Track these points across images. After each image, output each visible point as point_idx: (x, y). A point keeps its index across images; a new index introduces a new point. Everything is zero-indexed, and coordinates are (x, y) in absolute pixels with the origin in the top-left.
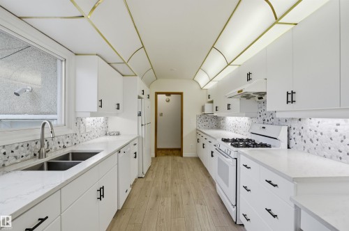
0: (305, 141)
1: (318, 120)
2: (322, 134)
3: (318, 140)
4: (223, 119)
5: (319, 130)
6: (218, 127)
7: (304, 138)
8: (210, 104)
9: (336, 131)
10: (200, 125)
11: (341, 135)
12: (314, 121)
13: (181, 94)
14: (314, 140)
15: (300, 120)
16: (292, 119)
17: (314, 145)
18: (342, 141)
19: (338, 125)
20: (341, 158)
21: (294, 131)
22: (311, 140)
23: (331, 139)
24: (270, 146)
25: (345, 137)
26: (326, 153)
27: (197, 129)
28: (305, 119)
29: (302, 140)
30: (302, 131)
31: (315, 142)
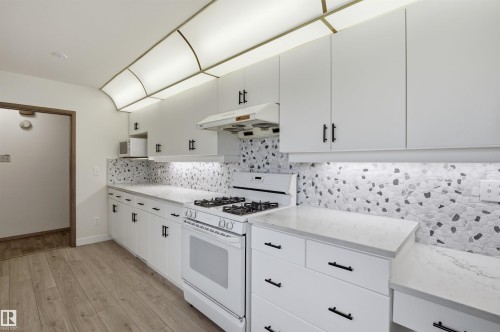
0: (321, 194)
1: (339, 165)
2: (344, 182)
3: (339, 190)
4: (163, 166)
5: (341, 178)
6: (151, 180)
7: (319, 190)
8: (141, 140)
9: (364, 178)
10: (114, 179)
11: (369, 182)
12: (334, 168)
13: (71, 115)
14: (334, 191)
15: (313, 165)
16: (301, 164)
17: (334, 197)
18: (371, 190)
19: (366, 170)
20: (369, 210)
21: (304, 181)
22: (329, 191)
23: (357, 188)
24: (276, 205)
25: (374, 185)
26: (350, 206)
27: (109, 187)
28: (321, 164)
29: (316, 192)
30: (316, 180)
31: (336, 193)
